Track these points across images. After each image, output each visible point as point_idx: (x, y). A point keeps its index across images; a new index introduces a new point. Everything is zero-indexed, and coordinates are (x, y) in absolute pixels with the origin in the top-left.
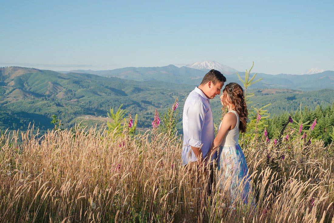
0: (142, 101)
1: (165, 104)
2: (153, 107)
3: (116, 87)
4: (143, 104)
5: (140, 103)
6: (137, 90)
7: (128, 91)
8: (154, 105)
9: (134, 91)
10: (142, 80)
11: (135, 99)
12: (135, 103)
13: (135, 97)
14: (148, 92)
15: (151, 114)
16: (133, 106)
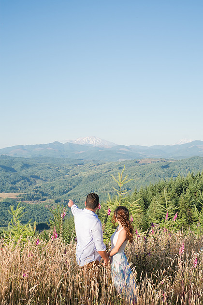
0: (31, 176)
1: (52, 177)
2: (41, 181)
3: (6, 165)
4: (32, 178)
5: (29, 178)
6: (26, 166)
7: (17, 167)
8: (42, 179)
9: (23, 168)
10: (30, 157)
11: (24, 175)
12: (24, 178)
13: (24, 173)
14: (36, 167)
15: (40, 187)
16: (23, 181)
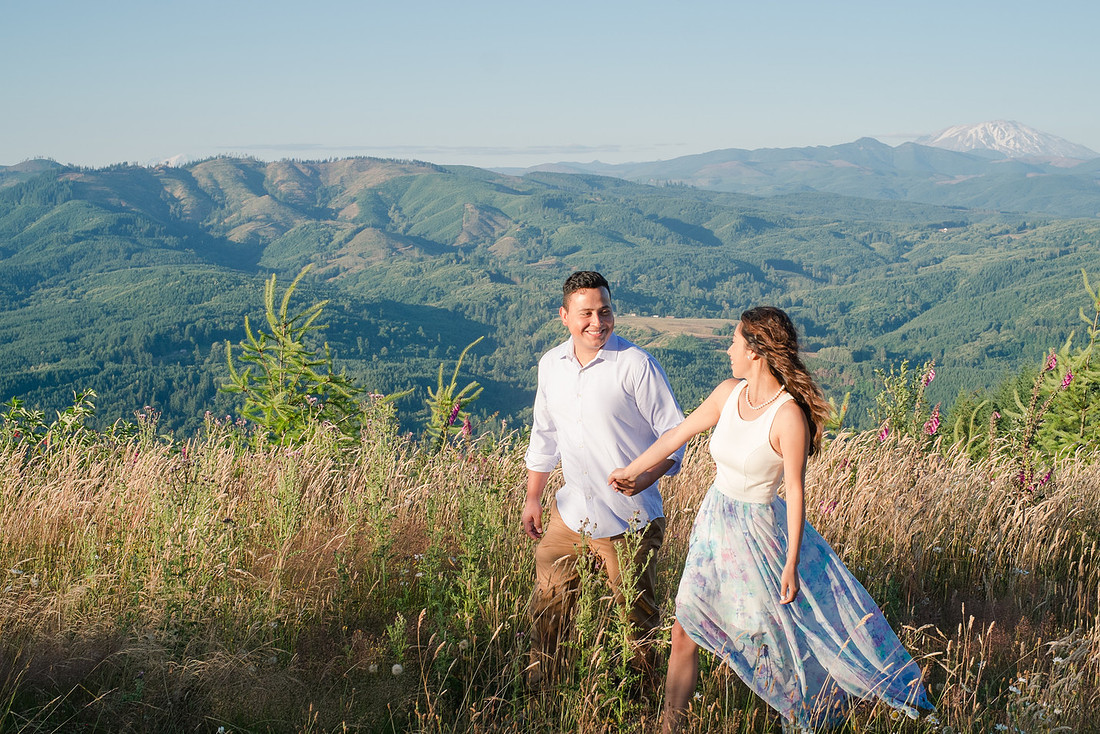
0: (770, 263)
1: (847, 269)
2: (807, 282)
3: (685, 217)
4: (772, 271)
5: (764, 268)
6: (754, 224)
7: (722, 227)
8: (809, 275)
9: (741, 230)
10: (767, 191)
11: (745, 256)
12: (744, 267)
13: (746, 248)
14: (790, 231)
15: (799, 303)
16: (740, 277)
